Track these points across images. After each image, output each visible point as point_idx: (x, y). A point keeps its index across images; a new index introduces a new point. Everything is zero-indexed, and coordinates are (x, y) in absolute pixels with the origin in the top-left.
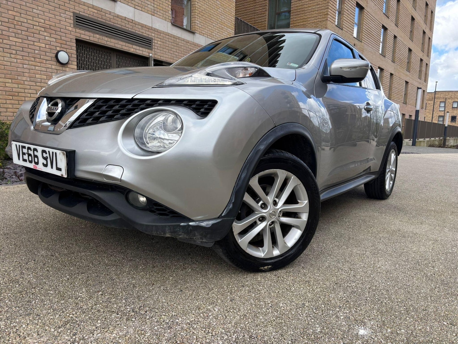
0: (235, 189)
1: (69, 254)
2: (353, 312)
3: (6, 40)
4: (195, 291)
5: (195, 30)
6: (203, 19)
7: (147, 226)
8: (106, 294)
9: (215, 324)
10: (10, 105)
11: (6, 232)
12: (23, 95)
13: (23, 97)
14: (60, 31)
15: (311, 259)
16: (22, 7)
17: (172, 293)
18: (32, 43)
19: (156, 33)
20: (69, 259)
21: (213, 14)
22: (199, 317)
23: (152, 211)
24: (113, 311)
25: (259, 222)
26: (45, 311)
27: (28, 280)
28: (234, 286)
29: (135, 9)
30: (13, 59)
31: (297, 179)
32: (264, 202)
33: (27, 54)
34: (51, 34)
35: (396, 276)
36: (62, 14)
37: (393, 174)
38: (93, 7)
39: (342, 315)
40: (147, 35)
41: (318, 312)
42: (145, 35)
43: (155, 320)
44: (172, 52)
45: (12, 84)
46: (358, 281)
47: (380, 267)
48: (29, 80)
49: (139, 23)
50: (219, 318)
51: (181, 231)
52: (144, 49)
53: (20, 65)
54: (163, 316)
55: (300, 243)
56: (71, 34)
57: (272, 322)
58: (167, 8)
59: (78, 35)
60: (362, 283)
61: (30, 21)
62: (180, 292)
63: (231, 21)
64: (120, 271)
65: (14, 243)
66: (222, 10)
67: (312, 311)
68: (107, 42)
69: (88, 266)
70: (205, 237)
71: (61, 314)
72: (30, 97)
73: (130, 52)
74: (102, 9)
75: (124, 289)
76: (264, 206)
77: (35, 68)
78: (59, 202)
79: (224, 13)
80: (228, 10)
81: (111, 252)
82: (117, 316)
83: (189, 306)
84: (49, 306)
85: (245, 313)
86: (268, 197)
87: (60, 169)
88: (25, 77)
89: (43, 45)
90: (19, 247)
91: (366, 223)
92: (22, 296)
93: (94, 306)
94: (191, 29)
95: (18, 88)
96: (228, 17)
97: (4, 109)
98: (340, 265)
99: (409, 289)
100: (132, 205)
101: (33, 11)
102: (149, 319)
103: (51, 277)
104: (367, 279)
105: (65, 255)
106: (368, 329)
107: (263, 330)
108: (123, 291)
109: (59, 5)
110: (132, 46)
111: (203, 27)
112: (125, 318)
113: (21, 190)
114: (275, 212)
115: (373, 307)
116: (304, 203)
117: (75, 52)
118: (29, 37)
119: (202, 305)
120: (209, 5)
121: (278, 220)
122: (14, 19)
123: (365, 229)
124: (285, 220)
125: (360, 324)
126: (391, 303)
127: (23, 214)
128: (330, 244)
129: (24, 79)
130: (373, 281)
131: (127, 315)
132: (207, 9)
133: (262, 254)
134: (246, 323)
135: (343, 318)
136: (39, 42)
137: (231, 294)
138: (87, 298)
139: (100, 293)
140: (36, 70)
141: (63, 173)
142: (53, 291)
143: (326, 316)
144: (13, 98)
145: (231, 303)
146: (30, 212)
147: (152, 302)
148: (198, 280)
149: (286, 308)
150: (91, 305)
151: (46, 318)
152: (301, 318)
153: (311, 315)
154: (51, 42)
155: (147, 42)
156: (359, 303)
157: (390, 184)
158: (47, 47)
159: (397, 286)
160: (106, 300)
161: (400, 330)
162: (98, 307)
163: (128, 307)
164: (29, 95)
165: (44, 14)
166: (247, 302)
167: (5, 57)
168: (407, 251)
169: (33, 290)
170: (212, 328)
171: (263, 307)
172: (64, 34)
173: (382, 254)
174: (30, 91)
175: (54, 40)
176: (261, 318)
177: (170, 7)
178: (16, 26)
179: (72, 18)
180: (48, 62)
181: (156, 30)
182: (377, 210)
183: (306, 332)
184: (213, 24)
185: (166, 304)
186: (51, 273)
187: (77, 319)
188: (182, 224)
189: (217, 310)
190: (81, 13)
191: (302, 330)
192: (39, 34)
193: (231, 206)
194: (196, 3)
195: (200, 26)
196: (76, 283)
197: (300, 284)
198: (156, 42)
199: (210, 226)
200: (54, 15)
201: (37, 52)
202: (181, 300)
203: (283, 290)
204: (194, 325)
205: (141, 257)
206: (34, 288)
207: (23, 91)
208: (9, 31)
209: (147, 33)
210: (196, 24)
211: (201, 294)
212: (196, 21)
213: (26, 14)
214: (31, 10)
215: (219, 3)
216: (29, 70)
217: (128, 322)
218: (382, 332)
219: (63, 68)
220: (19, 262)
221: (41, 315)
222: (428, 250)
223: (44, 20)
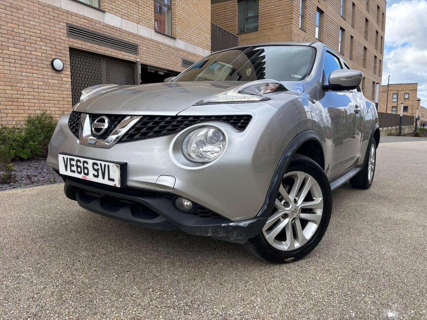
0: (269, 192)
1: (108, 253)
2: (377, 297)
3: (6, 51)
4: (234, 284)
5: (176, 36)
6: (183, 26)
7: (192, 227)
8: (157, 291)
9: (263, 314)
10: (10, 110)
11: (41, 235)
12: (22, 100)
13: (22, 103)
14: (55, 41)
15: (323, 249)
16: (20, 20)
17: (214, 286)
18: (29, 52)
19: (141, 39)
20: (110, 258)
21: (191, 21)
22: (246, 308)
23: (195, 214)
24: (169, 307)
25: (282, 219)
26: (109, 310)
27: (81, 280)
28: (266, 277)
29: (122, 19)
30: (12, 68)
31: (314, 179)
32: (286, 200)
33: (24, 63)
34: (46, 43)
35: (401, 261)
36: (56, 25)
37: (373, 165)
38: (84, 18)
39: (369, 300)
40: (133, 42)
41: (347, 298)
42: (131, 41)
43: (209, 313)
44: (156, 57)
45: (12, 91)
46: (371, 268)
47: (385, 254)
48: (27, 86)
49: (126, 31)
50: (264, 308)
51: (222, 231)
52: (131, 55)
53: (19, 73)
54: (215, 309)
55: (317, 236)
56: (65, 43)
57: (312, 309)
58: (150, 17)
59: (71, 44)
60: (375, 270)
61: (27, 32)
62: (221, 285)
63: (207, 27)
64: (160, 268)
65: (53, 245)
66: (200, 17)
67: (342, 298)
68: (98, 49)
69: (130, 265)
70: (241, 235)
71: (125, 312)
72: (29, 102)
73: (118, 57)
74: (92, 19)
75: (170, 285)
76: (287, 204)
77: (33, 75)
78: (102, 208)
79: (201, 20)
80: (204, 17)
81: (145, 250)
82: (175, 310)
83: (234, 299)
84: (111, 304)
85: (285, 303)
86: (290, 196)
87: (113, 180)
88: (23, 84)
89: (40, 54)
90: (60, 249)
91: (359, 213)
92: (82, 296)
93: (151, 303)
94: (173, 35)
95: (17, 94)
96: (205, 24)
97: (5, 114)
98: (350, 253)
99: (416, 273)
100: (178, 209)
101: (29, 23)
102: (203, 312)
103: (101, 277)
104: (378, 266)
105: (105, 254)
106: (395, 311)
107: (306, 318)
108: (171, 287)
109: (53, 17)
110: (120, 52)
111: (183, 33)
112: (182, 312)
113: (37, 193)
114: (296, 209)
115: (392, 291)
116: (319, 200)
117: (69, 59)
118: (26, 47)
119: (245, 296)
120: (188, 13)
121: (298, 216)
122: (13, 31)
123: (360, 218)
124: (304, 216)
125: (386, 307)
126: (406, 287)
127: (50, 216)
128: (334, 233)
129: (23, 85)
130: (384, 267)
131: (183, 309)
132: (186, 16)
133: (286, 247)
134: (290, 311)
135: (370, 303)
136: (36, 51)
137: (266, 284)
138: (141, 295)
139: (151, 290)
140: (34, 77)
141: (117, 183)
142: (108, 290)
143: (356, 302)
144: (13, 103)
145: (269, 293)
146: (55, 214)
147: (200, 296)
148: (232, 273)
149: (318, 296)
150: (148, 301)
151: (112, 316)
152: (334, 304)
153: (342, 302)
154: (47, 51)
155: (133, 48)
156: (379, 288)
157: (371, 174)
158: (43, 56)
159: (405, 270)
160: (159, 296)
161: (422, 310)
162: (155, 303)
163: (181, 302)
164: (27, 101)
165: (40, 26)
166: (283, 292)
167: (4, 66)
168: (403, 237)
169: (89, 290)
170: (262, 318)
171: (298, 296)
172: (59, 43)
173: (382, 242)
174: (29, 97)
175: (50, 49)
176: (300, 306)
177: (153, 16)
178: (15, 37)
179: (65, 28)
180: (44, 70)
181: (141, 37)
182: (364, 200)
183: (344, 317)
184: (192, 30)
185: (213, 297)
186: (99, 272)
187: (141, 316)
188: (223, 225)
189: (259, 301)
190: (73, 23)
191: (340, 316)
192: (36, 44)
193: (266, 207)
194: (176, 12)
195: (181, 32)
196: (126, 281)
197: (323, 273)
198: (141, 47)
199: (247, 225)
200: (49, 26)
201: (34, 60)
202: (225, 293)
203: (310, 279)
204: (245, 316)
205: (173, 254)
206: (90, 288)
207: (21, 97)
208: (8, 42)
209: (133, 39)
210: (177, 30)
211: (240, 287)
212: (177, 28)
213: (24, 26)
214: (28, 22)
215: (197, 11)
216: (27, 77)
217: (186, 316)
218: (407, 314)
219: (58, 74)
220: (65, 264)
221: (107, 314)
222: (420, 236)
223: (41, 31)
